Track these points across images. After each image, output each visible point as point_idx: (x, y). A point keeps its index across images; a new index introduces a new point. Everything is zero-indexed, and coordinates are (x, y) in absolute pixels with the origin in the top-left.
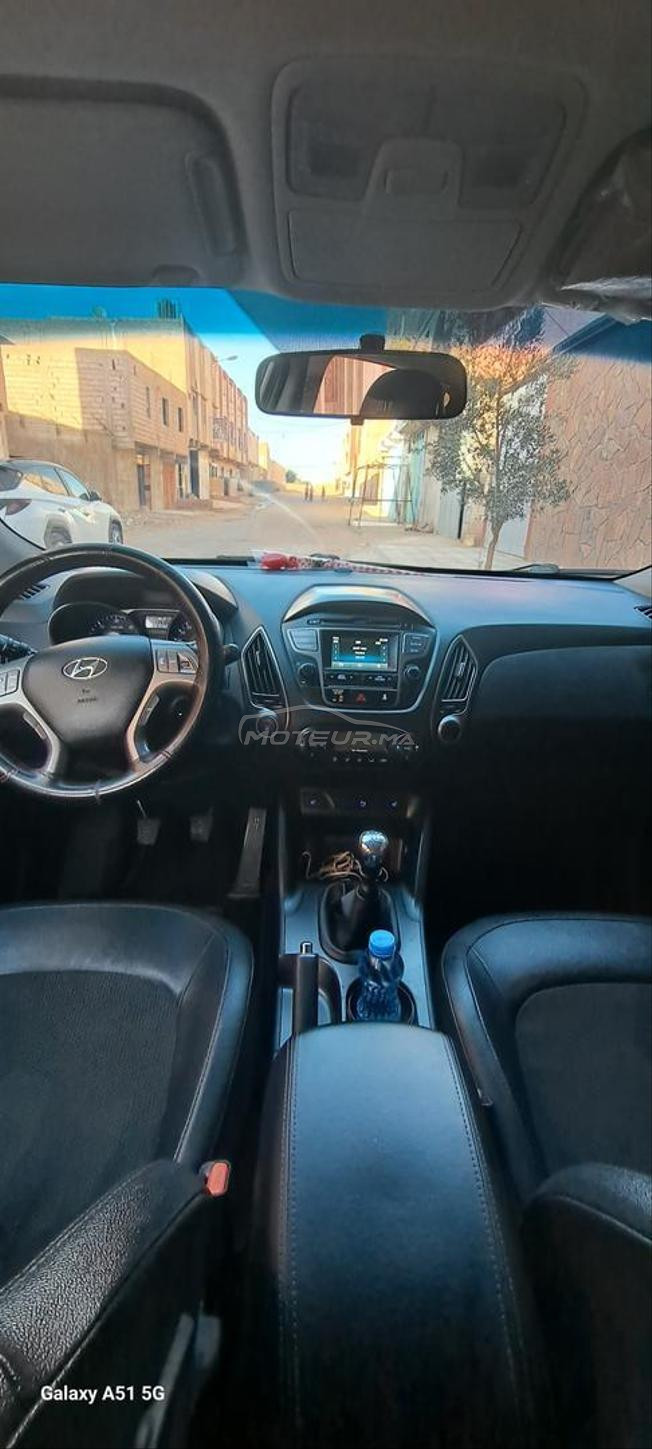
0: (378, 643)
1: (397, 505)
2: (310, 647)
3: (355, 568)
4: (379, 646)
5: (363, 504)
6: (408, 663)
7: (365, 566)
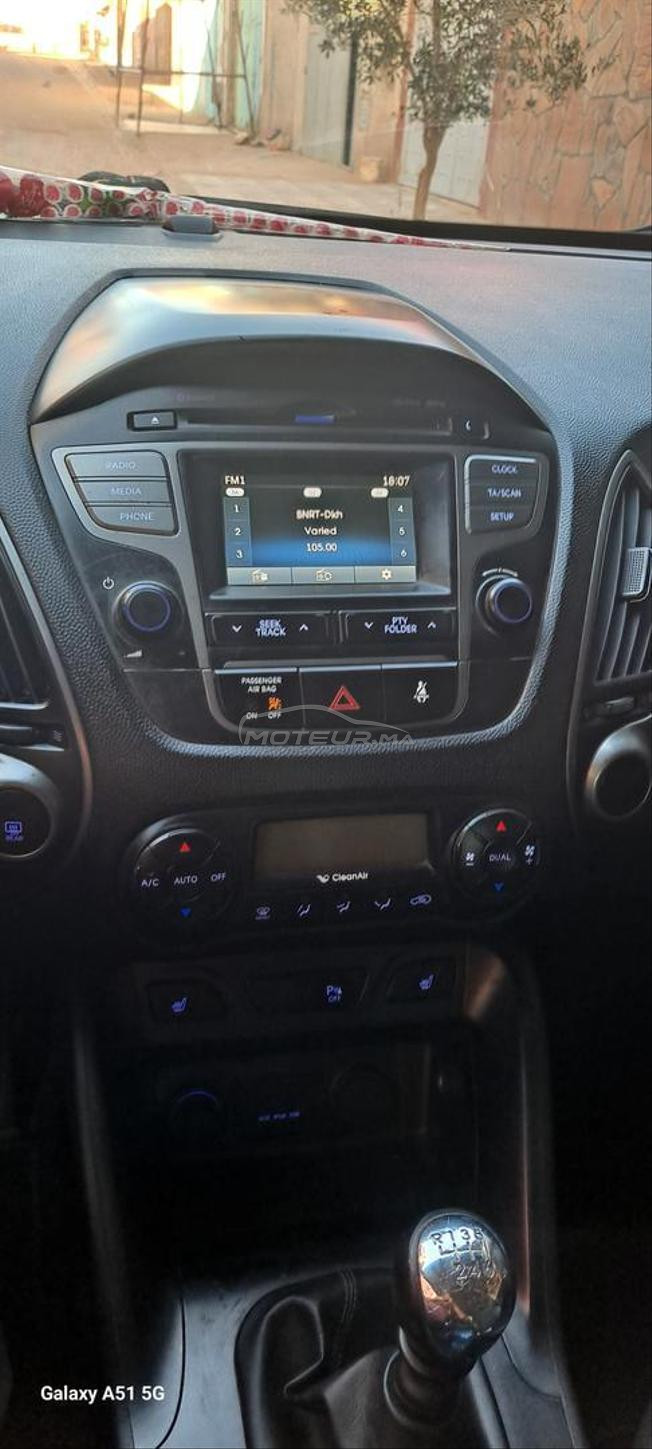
0: (379, 493)
1: (215, 86)
2: (146, 517)
3: (220, 219)
4: (382, 502)
5: (142, 82)
6: (486, 562)
7: (252, 214)
